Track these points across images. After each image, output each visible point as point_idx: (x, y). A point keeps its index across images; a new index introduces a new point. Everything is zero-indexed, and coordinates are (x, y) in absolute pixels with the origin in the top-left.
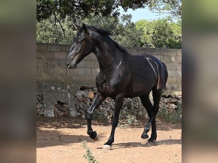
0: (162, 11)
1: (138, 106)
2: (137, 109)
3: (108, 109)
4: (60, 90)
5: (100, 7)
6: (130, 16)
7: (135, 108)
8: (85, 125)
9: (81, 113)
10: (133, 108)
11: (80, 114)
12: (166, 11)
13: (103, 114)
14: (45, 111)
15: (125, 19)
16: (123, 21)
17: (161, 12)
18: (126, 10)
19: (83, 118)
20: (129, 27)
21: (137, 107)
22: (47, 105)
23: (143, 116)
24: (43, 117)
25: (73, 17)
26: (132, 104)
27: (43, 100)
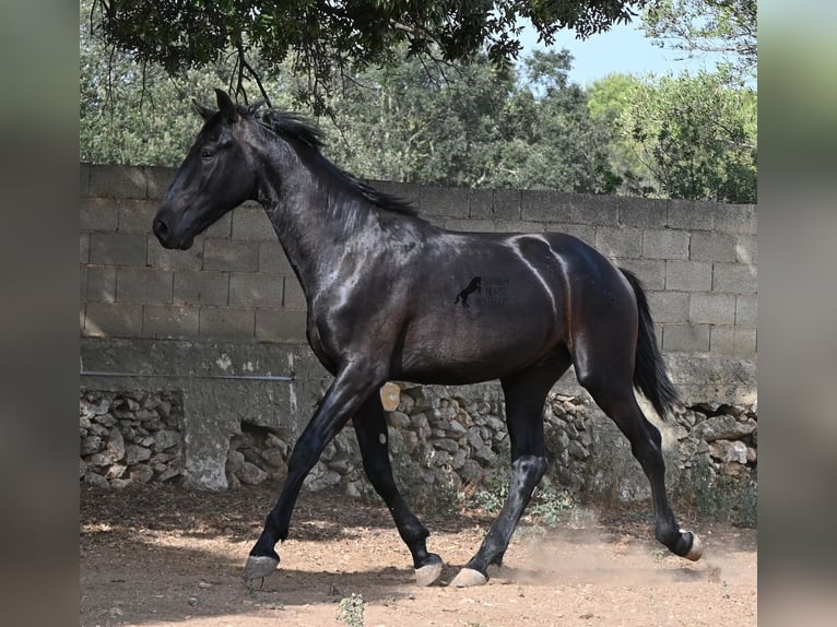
0: (700, 41)
1: (591, 447)
2: (584, 459)
3: (462, 458)
4: (255, 372)
5: (436, 19)
6: (564, 59)
7: (575, 456)
8: (361, 528)
9: (343, 472)
10: (566, 456)
11: (338, 478)
12: (718, 42)
13: (437, 482)
14: (189, 463)
15: (543, 69)
16: (535, 78)
17: (694, 47)
18: (547, 37)
19: (349, 497)
20: (559, 105)
21: (586, 453)
22: (195, 435)
23: (608, 491)
24: (180, 489)
25: (320, 55)
26: (564, 439)
27: (182, 414)
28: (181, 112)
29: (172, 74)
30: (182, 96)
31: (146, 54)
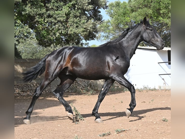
0: (103, 41)
1: (95, 85)
2: (94, 86)
3: (81, 87)
4: (58, 80)
5: (75, 41)
6: (88, 43)
7: (93, 86)
9: (69, 90)
10: (92, 86)
11: (68, 90)
12: (104, 41)
13: (79, 90)
14: (52, 90)
15: (86, 45)
16: (85, 46)
17: (102, 41)
18: (86, 41)
19: (70, 92)
21: (94, 85)
22: (53, 87)
23: (97, 89)
24: (51, 93)
26: (92, 84)
27: (51, 85)
28: (47, 52)
29: (46, 48)
30: (47, 50)
31: (43, 46)
